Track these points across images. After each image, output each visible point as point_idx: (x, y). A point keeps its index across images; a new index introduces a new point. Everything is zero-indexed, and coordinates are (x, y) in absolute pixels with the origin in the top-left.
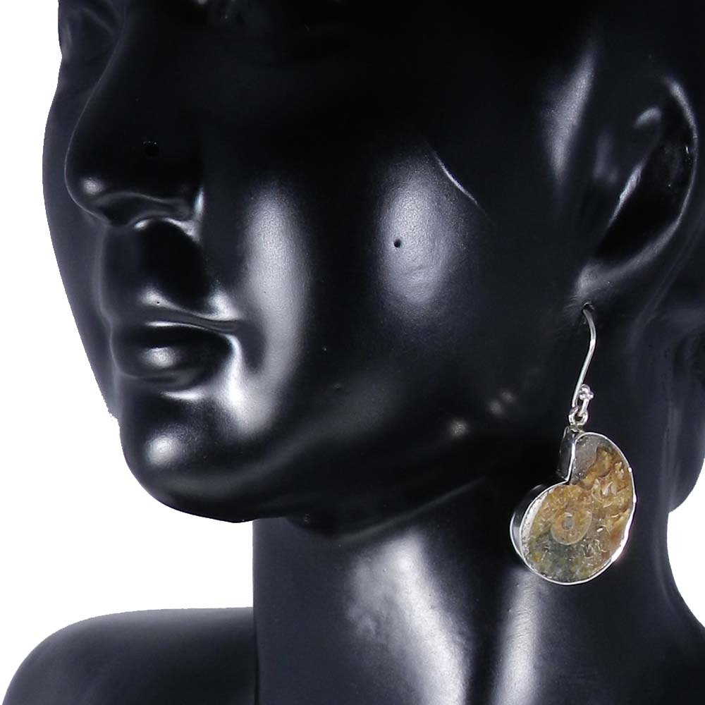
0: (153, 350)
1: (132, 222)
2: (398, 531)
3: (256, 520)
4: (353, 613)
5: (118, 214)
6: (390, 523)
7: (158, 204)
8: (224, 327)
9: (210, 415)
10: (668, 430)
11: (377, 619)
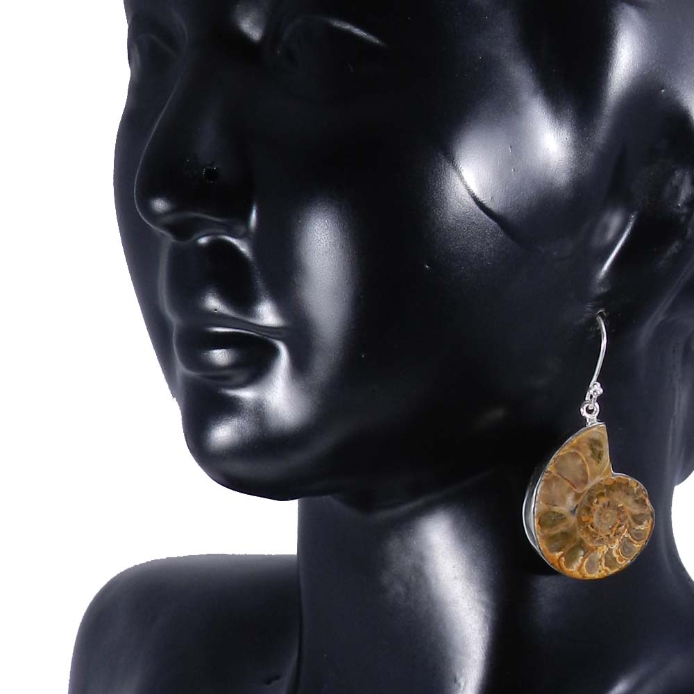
0: (212, 351)
1: (194, 238)
2: (428, 509)
3: (301, 499)
4: (385, 579)
5: (182, 230)
6: (420, 502)
7: (217, 222)
8: (272, 333)
9: (261, 410)
10: (674, 417)
11: (407, 586)
